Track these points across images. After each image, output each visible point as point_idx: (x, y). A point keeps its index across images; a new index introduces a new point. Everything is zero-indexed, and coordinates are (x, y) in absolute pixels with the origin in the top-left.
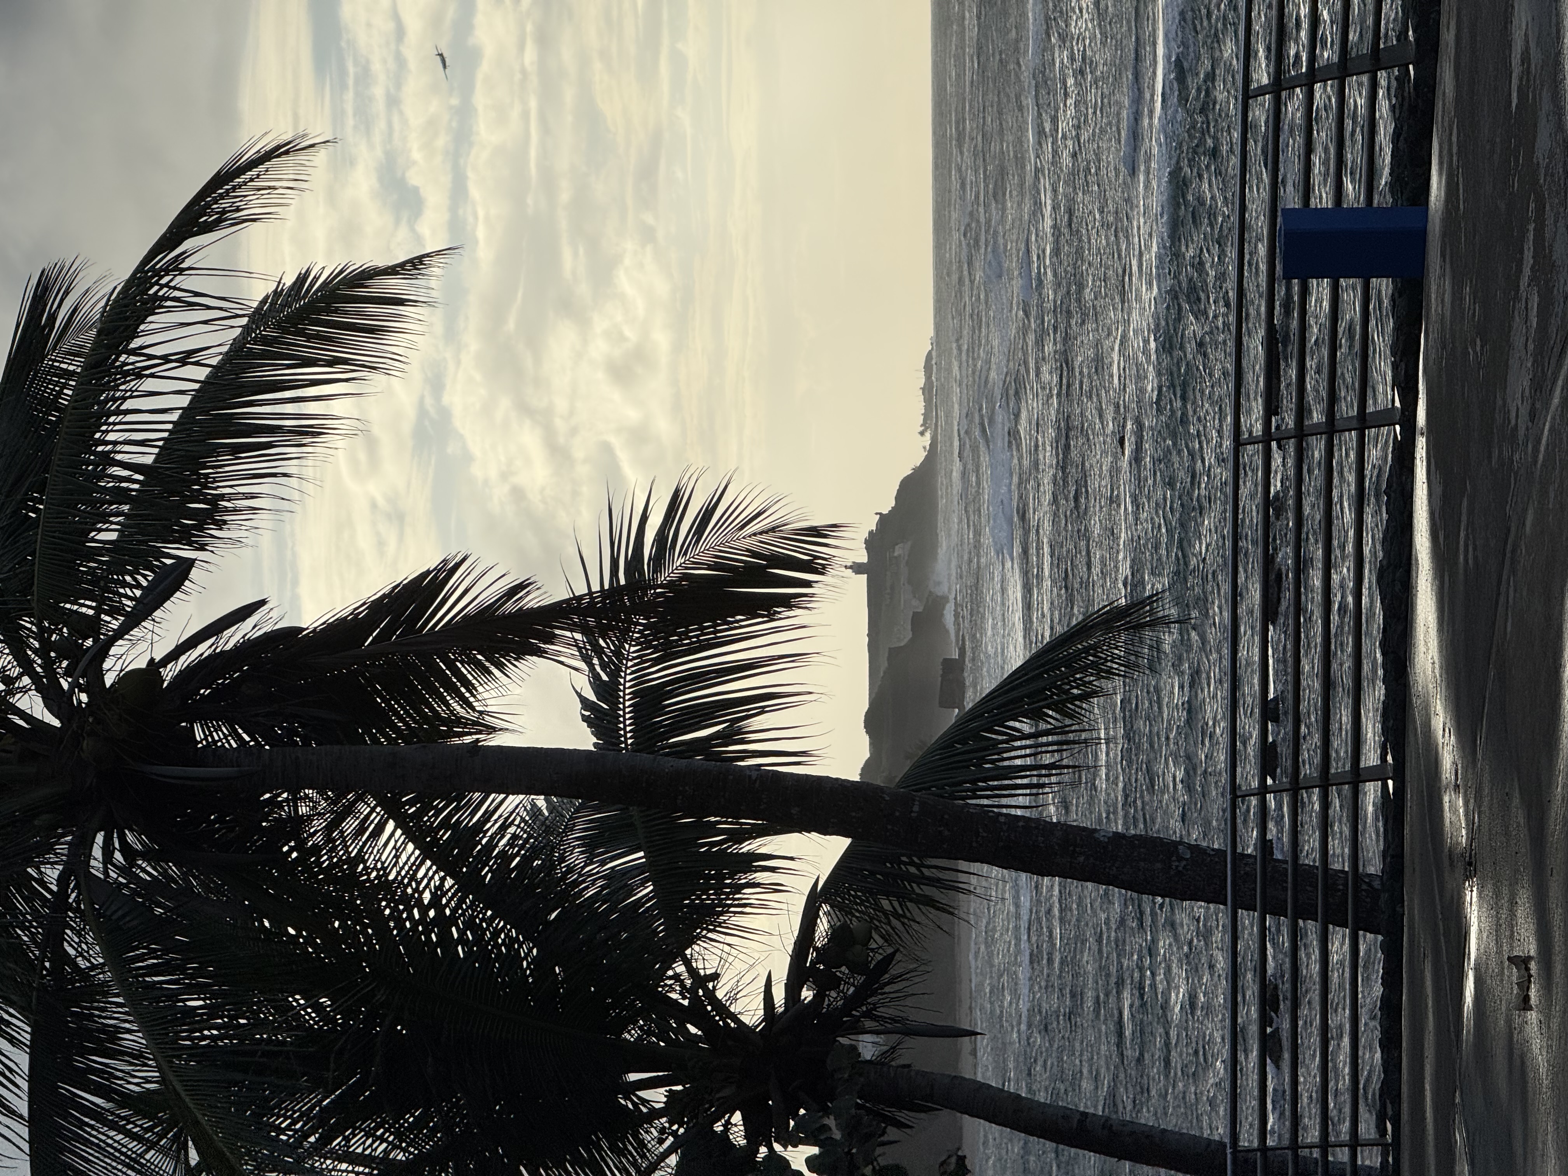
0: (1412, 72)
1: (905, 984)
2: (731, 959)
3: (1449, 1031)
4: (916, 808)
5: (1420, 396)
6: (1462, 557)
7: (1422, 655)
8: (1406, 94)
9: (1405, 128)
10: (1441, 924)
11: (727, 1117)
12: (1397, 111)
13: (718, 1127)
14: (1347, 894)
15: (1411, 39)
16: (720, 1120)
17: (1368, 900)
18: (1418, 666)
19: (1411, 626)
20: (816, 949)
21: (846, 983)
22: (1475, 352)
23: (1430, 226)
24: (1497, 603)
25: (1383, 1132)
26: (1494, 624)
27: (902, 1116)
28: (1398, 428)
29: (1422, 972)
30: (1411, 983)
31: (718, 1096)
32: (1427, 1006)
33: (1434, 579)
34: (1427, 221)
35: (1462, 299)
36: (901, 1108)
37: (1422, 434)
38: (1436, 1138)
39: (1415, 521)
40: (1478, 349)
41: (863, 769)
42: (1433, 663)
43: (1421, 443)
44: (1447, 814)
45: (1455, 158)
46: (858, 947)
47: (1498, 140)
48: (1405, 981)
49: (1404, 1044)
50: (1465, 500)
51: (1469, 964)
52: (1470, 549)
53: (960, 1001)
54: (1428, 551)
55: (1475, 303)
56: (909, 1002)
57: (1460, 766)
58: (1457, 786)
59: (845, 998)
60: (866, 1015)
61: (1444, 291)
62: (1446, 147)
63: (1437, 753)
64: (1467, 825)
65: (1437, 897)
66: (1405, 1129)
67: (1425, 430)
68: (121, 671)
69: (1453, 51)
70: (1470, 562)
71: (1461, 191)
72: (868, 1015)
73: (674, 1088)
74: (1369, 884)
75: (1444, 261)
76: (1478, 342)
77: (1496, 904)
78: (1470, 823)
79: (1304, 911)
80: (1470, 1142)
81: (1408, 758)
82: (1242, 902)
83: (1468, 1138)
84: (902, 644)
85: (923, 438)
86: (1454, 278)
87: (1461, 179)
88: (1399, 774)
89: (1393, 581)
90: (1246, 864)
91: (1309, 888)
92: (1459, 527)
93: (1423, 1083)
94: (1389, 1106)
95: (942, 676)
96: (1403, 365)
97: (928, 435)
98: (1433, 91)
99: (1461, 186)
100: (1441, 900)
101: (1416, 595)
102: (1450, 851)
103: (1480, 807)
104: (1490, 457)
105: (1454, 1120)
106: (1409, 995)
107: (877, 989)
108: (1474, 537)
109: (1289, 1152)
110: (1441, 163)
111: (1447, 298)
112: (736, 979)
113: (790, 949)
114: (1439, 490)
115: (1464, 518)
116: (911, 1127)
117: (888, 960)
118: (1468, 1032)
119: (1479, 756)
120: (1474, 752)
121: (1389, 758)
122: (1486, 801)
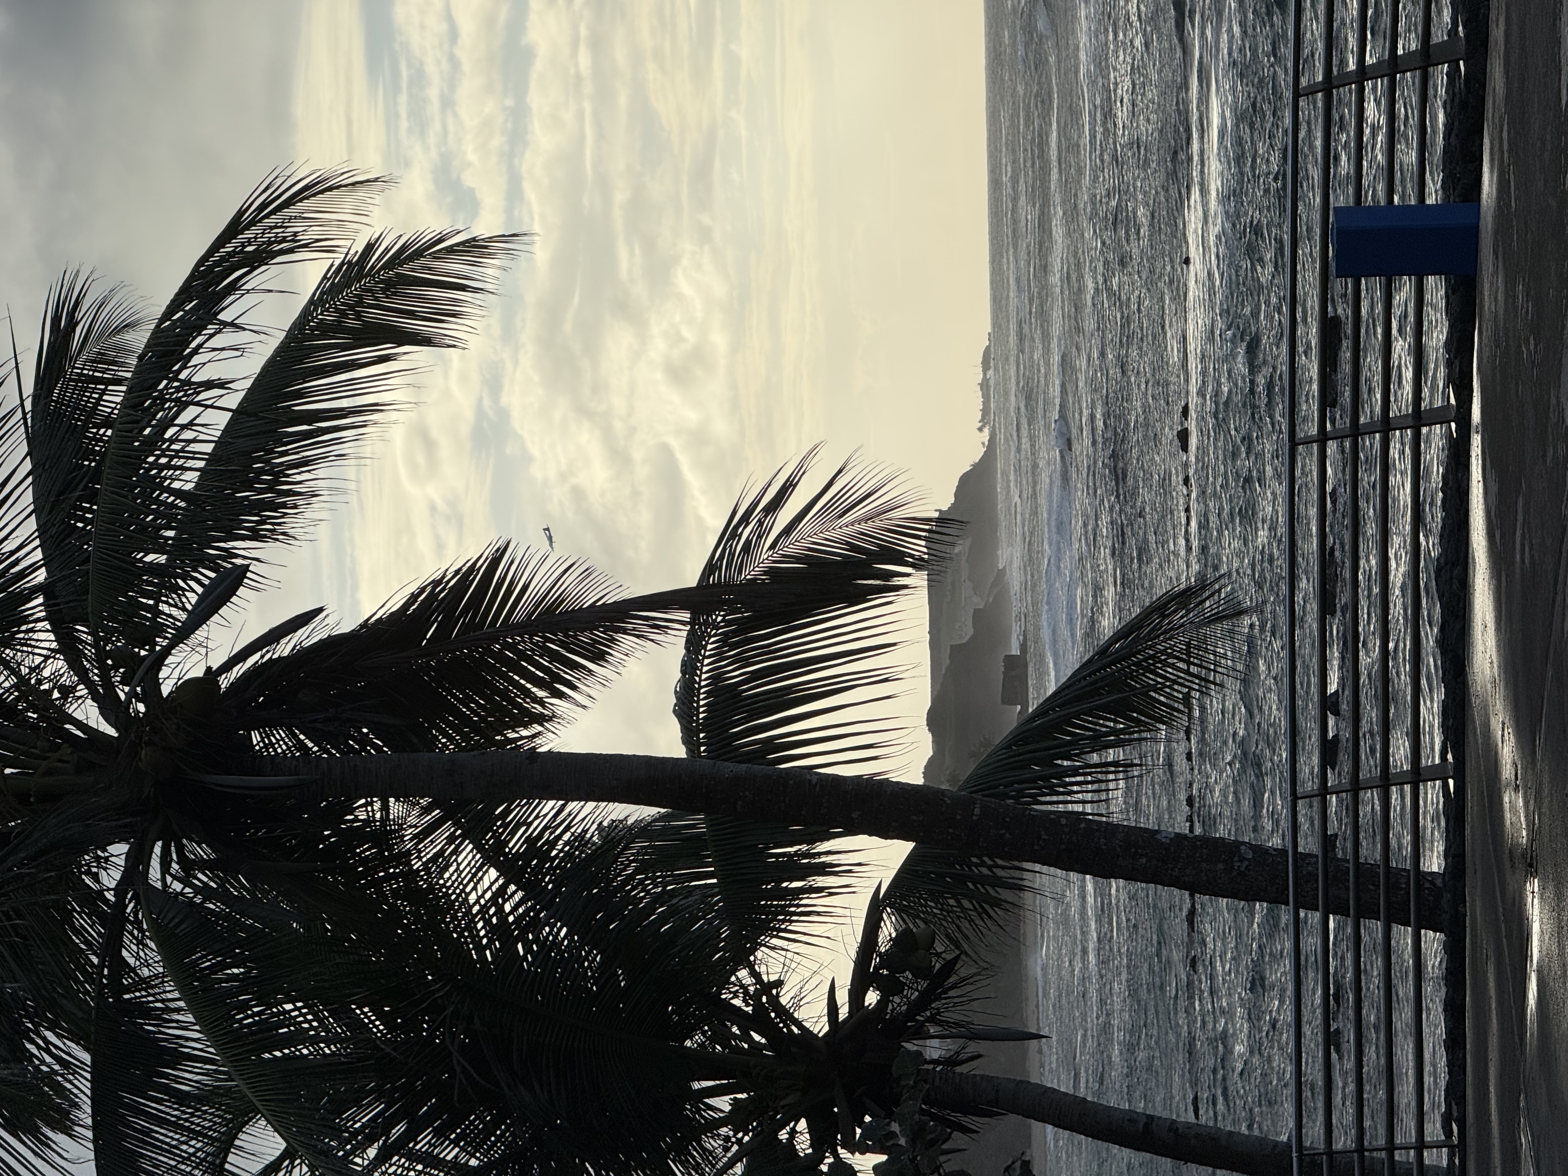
0: (1462, 68)
1: (969, 988)
2: (794, 965)
3: (1512, 1033)
4: (977, 811)
5: (1475, 394)
6: (1518, 557)
7: (1480, 654)
8: (1457, 89)
9: (1456, 124)
10: (1503, 926)
11: (792, 1125)
12: (1448, 107)
13: (783, 1135)
14: (1409, 893)
15: (1461, 34)
16: (784, 1128)
17: (1431, 898)
18: (1476, 666)
19: (1469, 626)
20: (880, 955)
21: (909, 988)
22: (1528, 349)
23: (1482, 224)
24: (1554, 601)
25: (1448, 1133)
26: (1551, 623)
27: (967, 1121)
28: (1453, 425)
29: (1485, 973)
31: (782, 1104)
32: (1490, 1007)
33: (1492, 577)
34: (1479, 218)
35: (1515, 297)
36: (965, 1114)
37: (1477, 432)
38: (1502, 1140)
39: (1472, 520)
40: (1532, 347)
41: (926, 767)
42: (1491, 663)
43: (1476, 441)
44: (1508, 815)
45: (1506, 155)
46: (922, 951)
47: (1548, 137)
48: (1468, 982)
49: (1468, 1046)
50: (1521, 498)
51: (1531, 966)
52: (1527, 547)
53: (1027, 999)
54: (1485, 550)
55: (1528, 301)
56: (973, 1006)
57: (1519, 766)
58: (1517, 786)
59: (909, 1003)
60: (929, 1020)
61: (1497, 289)
62: (1497, 143)
63: (1496, 753)
64: (1527, 825)
65: (1499, 898)
66: (1471, 1133)
67: (1480, 428)
68: (179, 679)
69: (1503, 48)
70: (1527, 561)
71: (1512, 188)
72: (933, 1020)
73: (739, 1096)
74: (1432, 883)
75: (1497, 258)
76: (1532, 341)
77: (1558, 906)
78: (1530, 825)
79: (1366, 911)
80: (1535, 1144)
81: (1467, 758)
82: (1305, 902)
83: (1533, 1141)
84: (964, 641)
85: (982, 434)
86: (1506, 276)
87: (1512, 176)
88: (1460, 775)
89: (1451, 579)
90: (1308, 864)
91: (1371, 887)
92: (1515, 526)
93: (1488, 1085)
94: (1454, 1107)
95: (1004, 673)
96: (1457, 362)
97: (986, 431)
98: (1484, 86)
99: (1512, 183)
100: (1502, 902)
101: (1473, 594)
102: (1511, 852)
103: (1540, 808)
104: (1544, 456)
105: (1519, 1124)
106: (1472, 996)
107: (940, 994)
108: (1530, 536)
109: (1356, 1155)
110: (1492, 160)
111: (1501, 297)
112: (799, 986)
113: (853, 955)
114: (1494, 488)
115: (1520, 518)
116: (976, 1132)
117: (949, 967)
118: (1532, 1035)
119: (1539, 757)
120: (1534, 753)
121: (1450, 757)
122: (1546, 803)
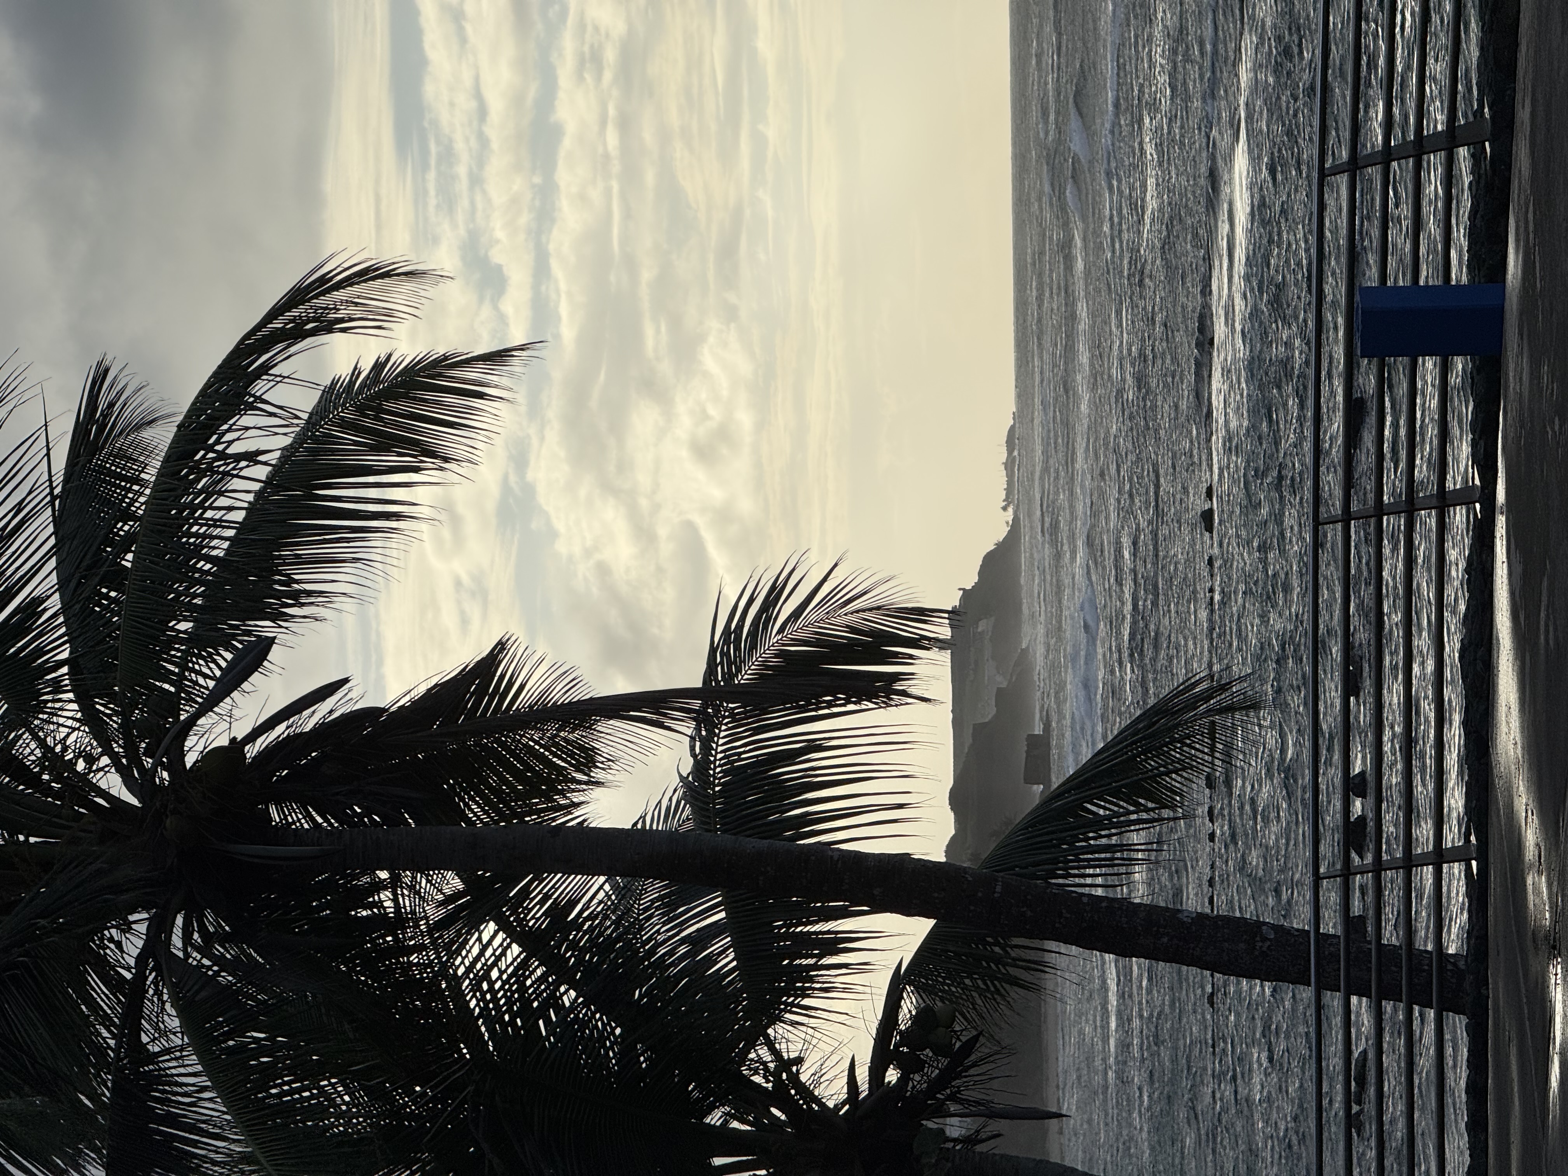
0: (1488, 150)
1: (990, 1066)
2: (814, 1041)
3: (1535, 1116)
4: (999, 889)
5: (1499, 474)
6: (1542, 637)
7: (1504, 735)
8: (1482, 172)
9: (1482, 205)
10: (1525, 1007)
12: (1474, 188)
14: (1432, 975)
15: (1487, 116)
17: (1454, 980)
18: (1500, 747)
19: (1493, 706)
20: (900, 1033)
21: (930, 1066)
22: (1554, 432)
23: (1507, 304)
28: (1478, 506)
29: (1508, 1055)
30: (1497, 1066)
32: (1512, 1090)
33: (1515, 659)
34: (1504, 299)
35: (1540, 378)
37: (1502, 513)
39: (1496, 600)
40: (1557, 428)
41: (948, 846)
42: (1515, 744)
43: (1501, 522)
44: (1531, 897)
45: (1531, 236)
46: (942, 1030)
48: (1490, 1064)
49: (1490, 1129)
50: (1546, 579)
51: (1554, 1048)
52: (1551, 629)
53: (1047, 1079)
54: (1509, 631)
55: (1553, 382)
56: (995, 1084)
57: (1543, 848)
58: (1541, 868)
59: (929, 1082)
60: (949, 1098)
61: (1522, 369)
62: (1522, 224)
63: (1520, 834)
64: (1551, 907)
65: (1522, 980)
67: (1504, 509)
68: (204, 749)
69: (1529, 129)
70: (1551, 642)
71: (1538, 268)
72: (953, 1098)
74: (1454, 964)
75: (1522, 338)
76: (1557, 421)
78: (1554, 907)
79: (1388, 993)
81: (1491, 840)
82: (1326, 983)
84: (987, 720)
85: (1006, 514)
86: (1531, 356)
87: (1537, 258)
88: (1483, 856)
89: (1475, 660)
90: (1330, 945)
91: (1393, 968)
92: (1540, 606)
93: (1510, 1169)
95: (1027, 752)
96: (1482, 443)
97: (1010, 510)
98: (1509, 167)
99: (1537, 264)
100: (1525, 984)
101: (1497, 675)
102: (1533, 934)
103: (1563, 890)
106: (1494, 1079)
107: (961, 1071)
108: (1554, 617)
110: (1517, 241)
111: (1525, 376)
112: (819, 1063)
113: (874, 1032)
114: (1519, 569)
115: (1544, 598)
117: (969, 1046)
118: (1554, 1117)
119: (1562, 838)
120: (1557, 834)
121: (1473, 838)
